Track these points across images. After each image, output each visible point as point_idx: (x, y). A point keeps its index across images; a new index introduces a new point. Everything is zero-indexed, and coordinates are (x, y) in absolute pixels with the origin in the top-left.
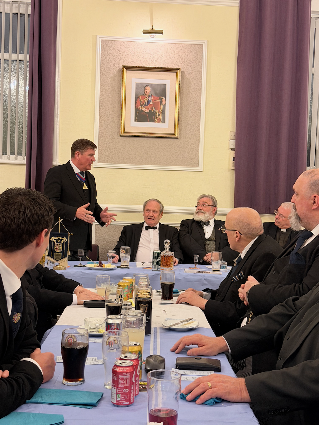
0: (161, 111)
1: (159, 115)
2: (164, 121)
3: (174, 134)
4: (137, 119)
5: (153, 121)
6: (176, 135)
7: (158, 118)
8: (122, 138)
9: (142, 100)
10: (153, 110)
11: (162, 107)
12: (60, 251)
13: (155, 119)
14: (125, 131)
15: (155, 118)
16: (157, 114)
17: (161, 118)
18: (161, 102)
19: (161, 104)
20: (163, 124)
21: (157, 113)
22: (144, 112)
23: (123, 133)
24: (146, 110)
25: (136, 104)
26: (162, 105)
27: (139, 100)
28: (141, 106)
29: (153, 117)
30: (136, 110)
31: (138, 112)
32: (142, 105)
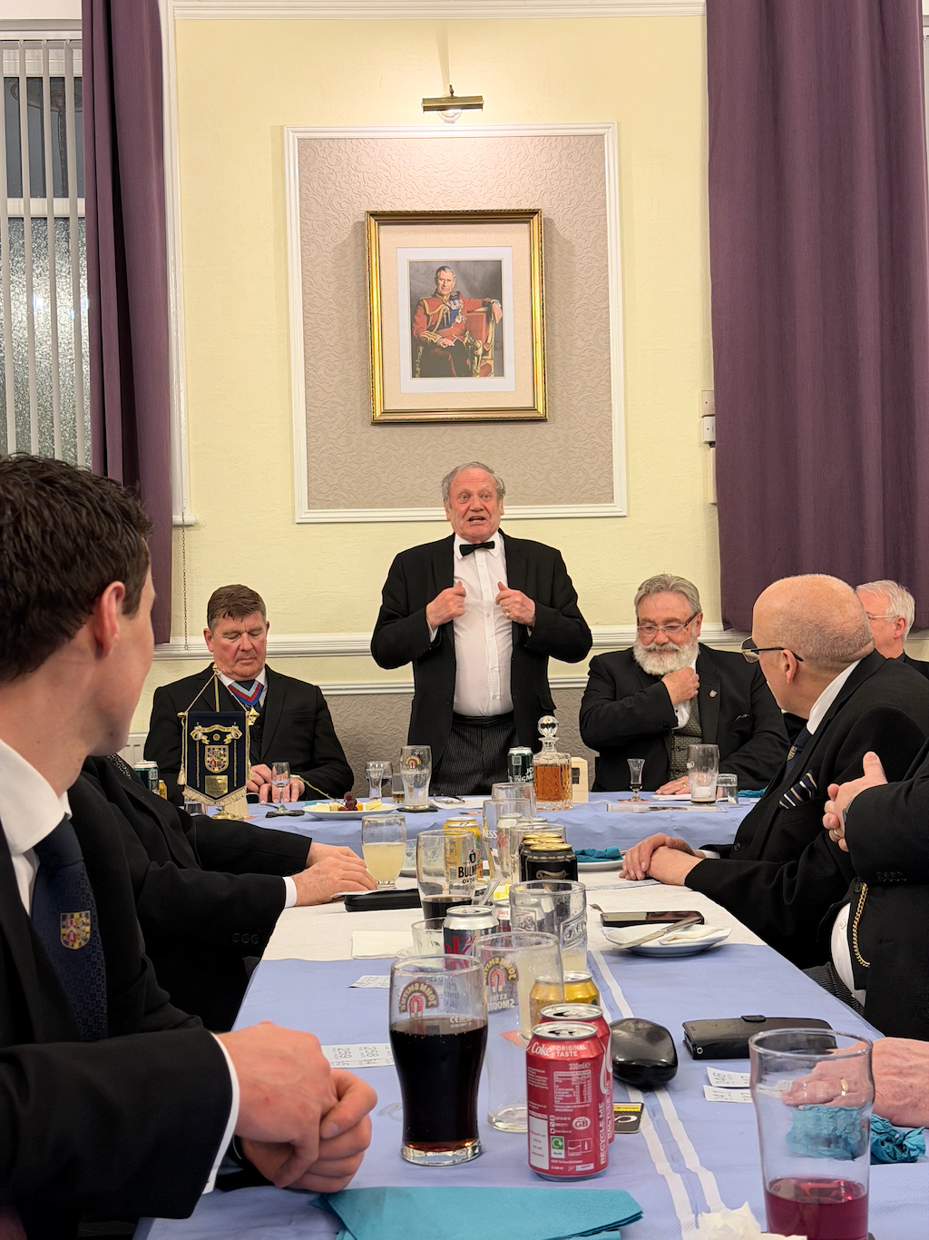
0: (489, 341)
3: (534, 409)
4: (418, 369)
5: (468, 373)
6: (541, 409)
8: (378, 429)
9: (431, 311)
10: (466, 339)
12: (222, 770)
13: (472, 367)
15: (473, 363)
16: (480, 351)
18: (490, 313)
19: (488, 322)
20: (499, 379)
21: (477, 349)
23: (378, 413)
25: (414, 325)
26: (491, 325)
27: (420, 311)
28: (430, 329)
29: (468, 362)
30: (416, 341)
31: (421, 349)
32: (431, 327)
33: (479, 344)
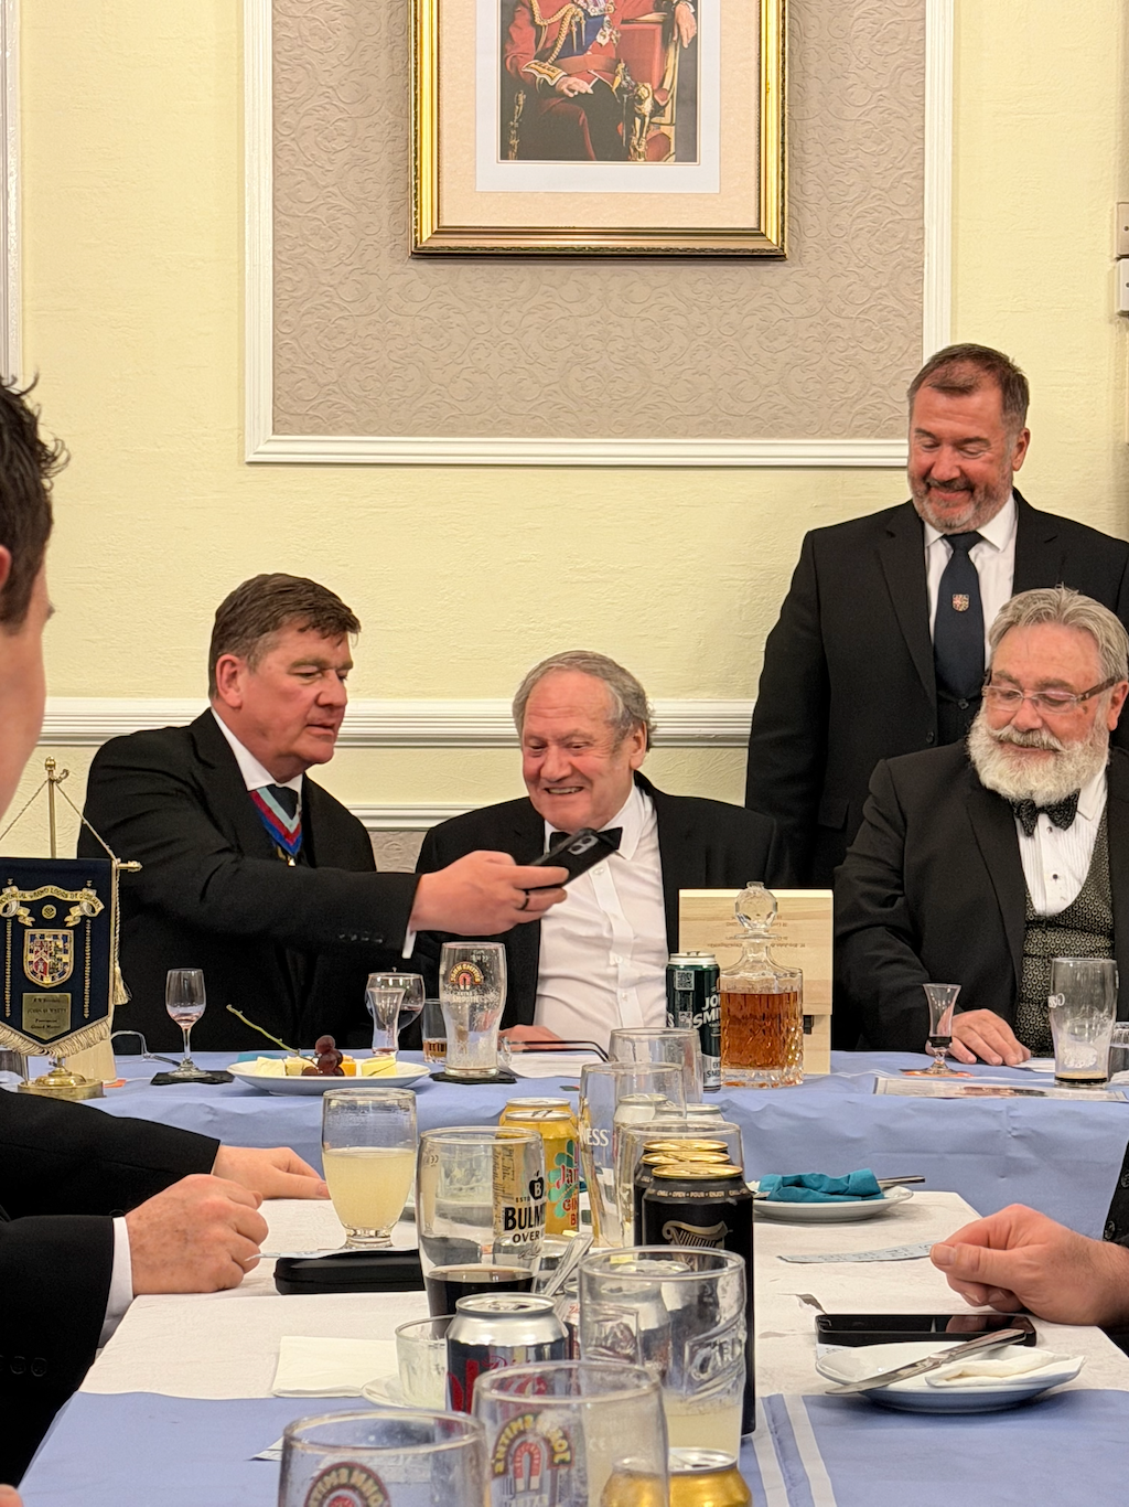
0: (667, 85)
1: (658, 110)
2: (689, 152)
3: (757, 233)
4: (514, 142)
5: (618, 151)
6: (772, 235)
7: (652, 133)
8: (426, 267)
9: (544, 17)
10: (618, 79)
11: (673, 59)
12: (58, 981)
13: (628, 140)
14: (445, 222)
15: (630, 132)
16: (647, 107)
17: (670, 131)
18: (669, 26)
19: (666, 44)
20: (685, 168)
21: (641, 101)
22: (562, 94)
23: (427, 234)
24: (572, 80)
25: (508, 47)
26: (671, 50)
27: (522, 19)
28: (542, 57)
29: (622, 129)
30: (511, 81)
31: (522, 97)
32: (545, 50)
33: (645, 91)
